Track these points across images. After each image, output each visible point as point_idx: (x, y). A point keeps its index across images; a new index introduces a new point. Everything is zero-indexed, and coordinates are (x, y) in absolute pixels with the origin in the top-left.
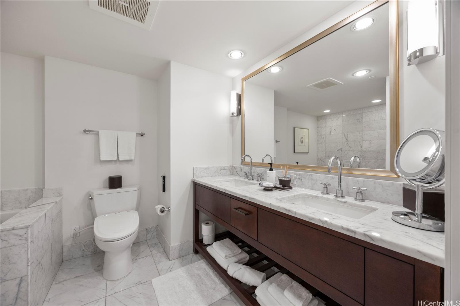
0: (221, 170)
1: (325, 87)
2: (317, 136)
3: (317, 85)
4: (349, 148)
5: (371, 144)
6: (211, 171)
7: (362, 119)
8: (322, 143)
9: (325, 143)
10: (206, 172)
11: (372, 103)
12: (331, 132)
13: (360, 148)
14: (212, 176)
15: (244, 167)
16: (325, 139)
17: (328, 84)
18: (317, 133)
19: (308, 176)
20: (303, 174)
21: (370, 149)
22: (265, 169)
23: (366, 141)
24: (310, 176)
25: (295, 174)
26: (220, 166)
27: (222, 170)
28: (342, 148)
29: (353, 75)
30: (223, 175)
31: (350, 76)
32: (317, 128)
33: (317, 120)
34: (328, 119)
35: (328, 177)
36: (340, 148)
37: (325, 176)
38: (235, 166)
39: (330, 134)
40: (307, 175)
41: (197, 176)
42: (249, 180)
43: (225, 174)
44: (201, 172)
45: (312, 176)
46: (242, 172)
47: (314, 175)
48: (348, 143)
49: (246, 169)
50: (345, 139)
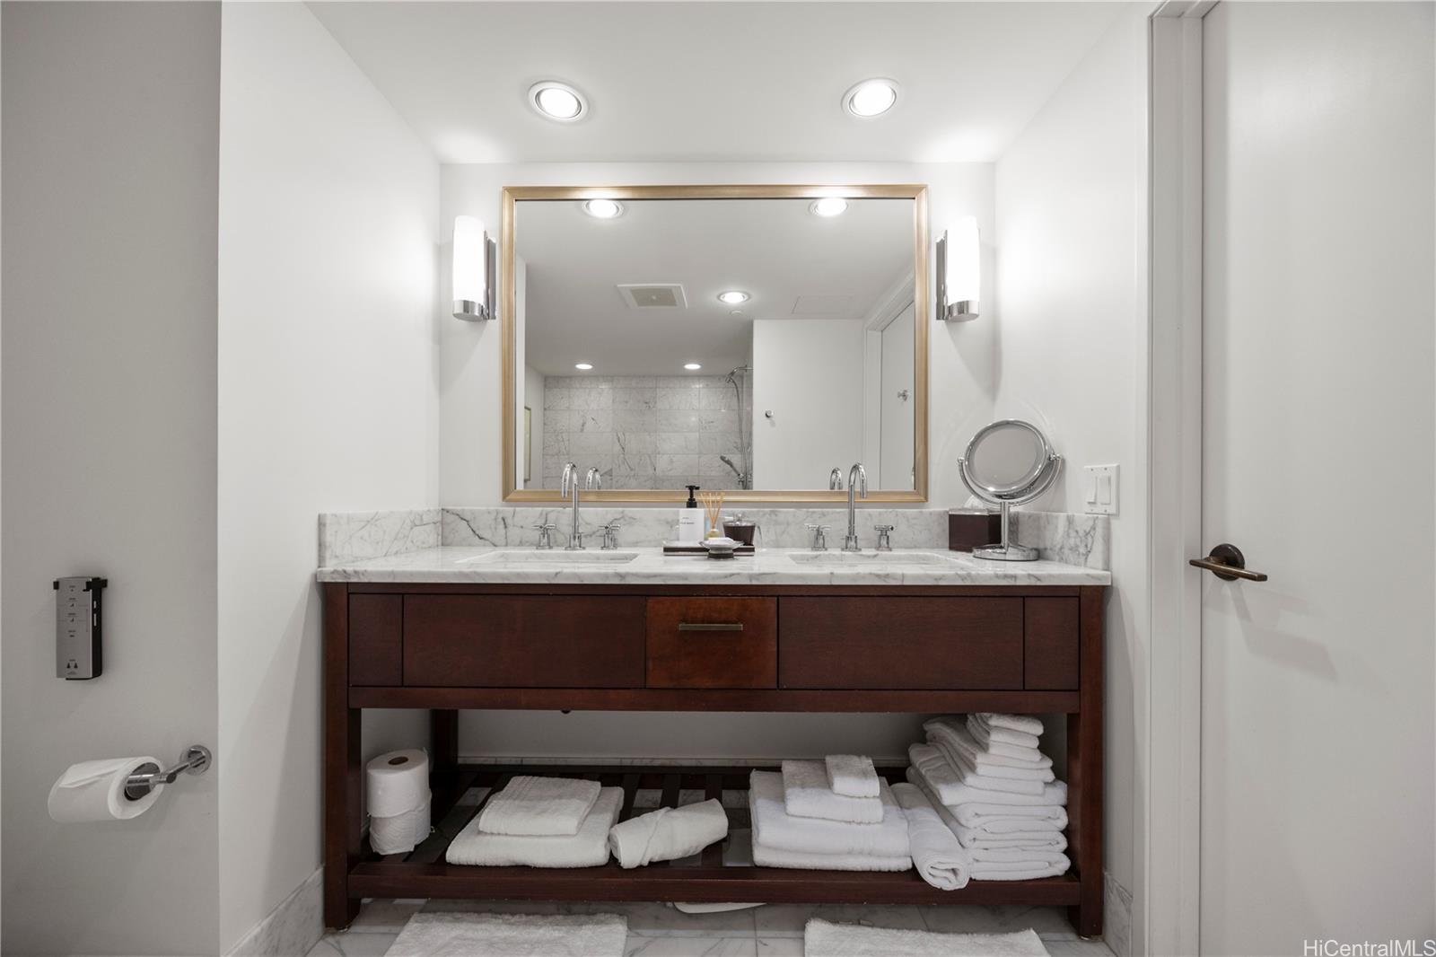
0: (412, 528)
1: (652, 303)
2: (544, 433)
3: (638, 293)
4: (629, 470)
5: (672, 461)
6: (385, 532)
7: (656, 403)
8: (557, 454)
9: (568, 454)
10: (370, 536)
11: (685, 369)
12: (583, 426)
13: (651, 472)
14: (385, 556)
15: (517, 509)
16: (567, 443)
17: (665, 298)
18: (545, 424)
19: (768, 516)
20: (753, 512)
21: (671, 473)
22: (620, 509)
23: (663, 454)
24: (770, 515)
25: (729, 516)
26: (411, 512)
27: (416, 526)
28: (611, 470)
29: (718, 297)
30: (418, 547)
31: (713, 298)
32: (545, 409)
33: (545, 386)
34: (577, 388)
35: (814, 512)
36: (606, 470)
37: (808, 512)
38: (463, 510)
39: (582, 430)
40: (765, 514)
41: (336, 557)
42: (574, 549)
43: (423, 543)
44: (351, 537)
45: (776, 515)
46: (506, 527)
47: (779, 512)
48: (626, 457)
49: (530, 515)
50: (617, 448)
